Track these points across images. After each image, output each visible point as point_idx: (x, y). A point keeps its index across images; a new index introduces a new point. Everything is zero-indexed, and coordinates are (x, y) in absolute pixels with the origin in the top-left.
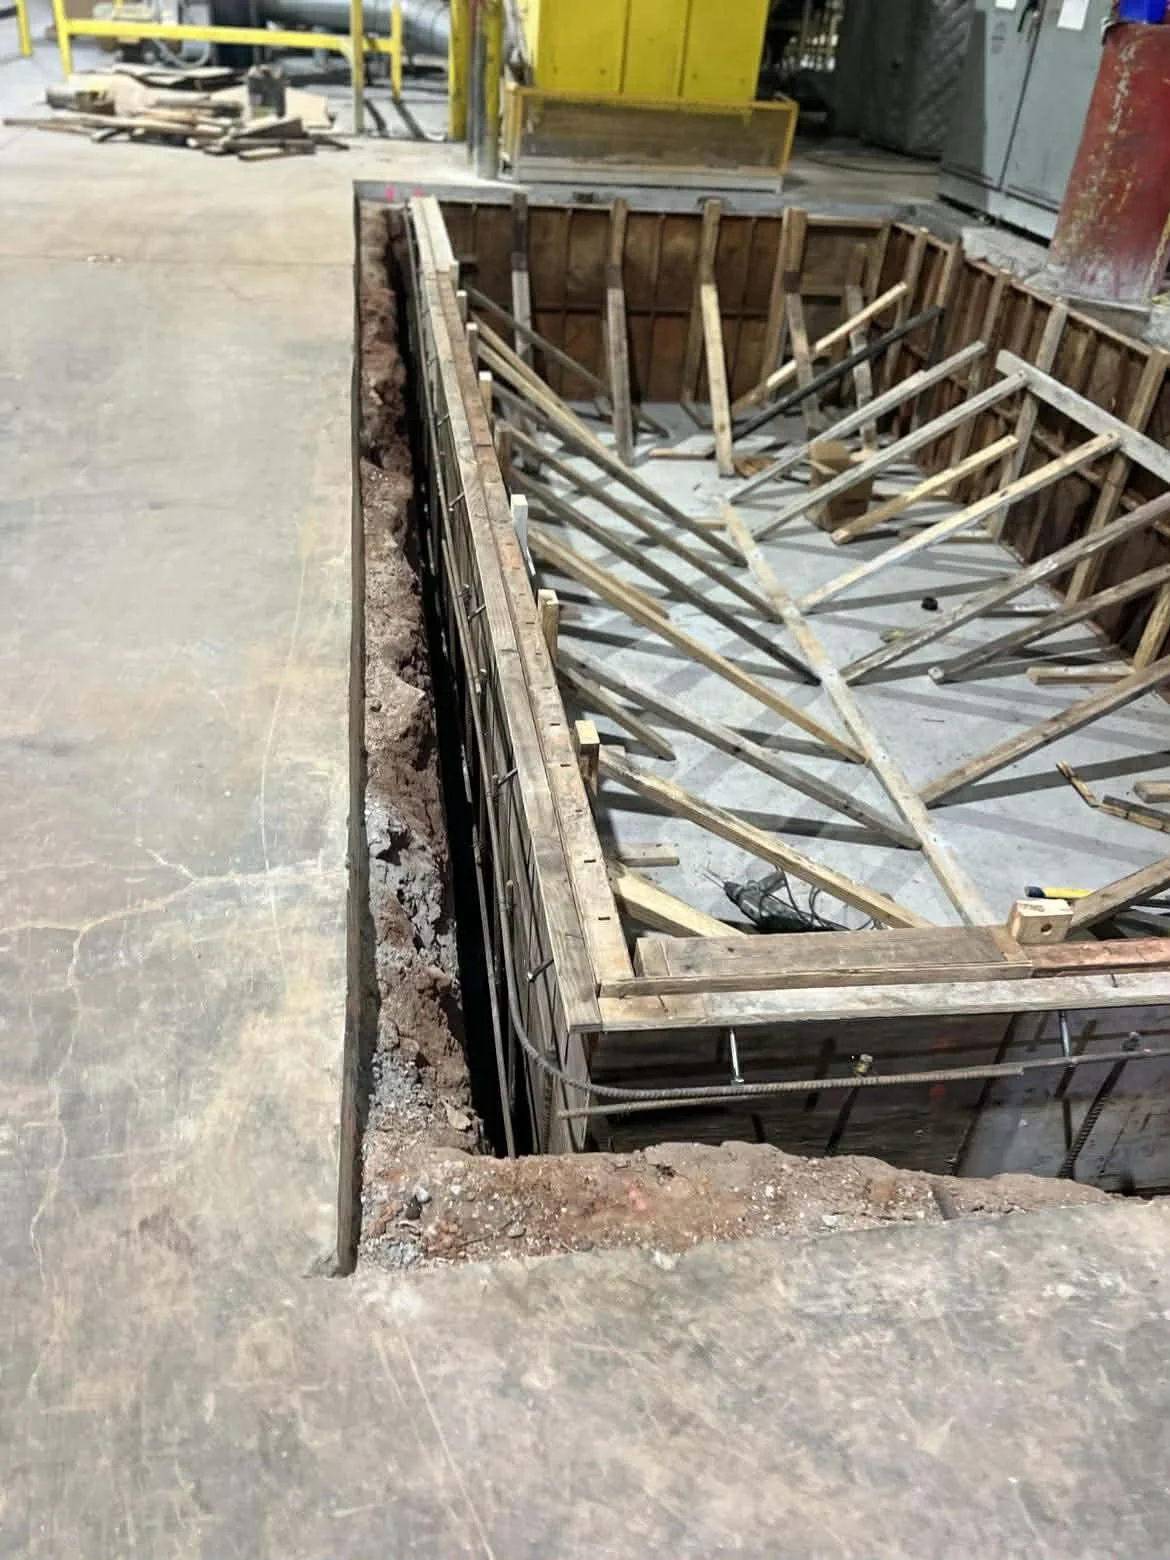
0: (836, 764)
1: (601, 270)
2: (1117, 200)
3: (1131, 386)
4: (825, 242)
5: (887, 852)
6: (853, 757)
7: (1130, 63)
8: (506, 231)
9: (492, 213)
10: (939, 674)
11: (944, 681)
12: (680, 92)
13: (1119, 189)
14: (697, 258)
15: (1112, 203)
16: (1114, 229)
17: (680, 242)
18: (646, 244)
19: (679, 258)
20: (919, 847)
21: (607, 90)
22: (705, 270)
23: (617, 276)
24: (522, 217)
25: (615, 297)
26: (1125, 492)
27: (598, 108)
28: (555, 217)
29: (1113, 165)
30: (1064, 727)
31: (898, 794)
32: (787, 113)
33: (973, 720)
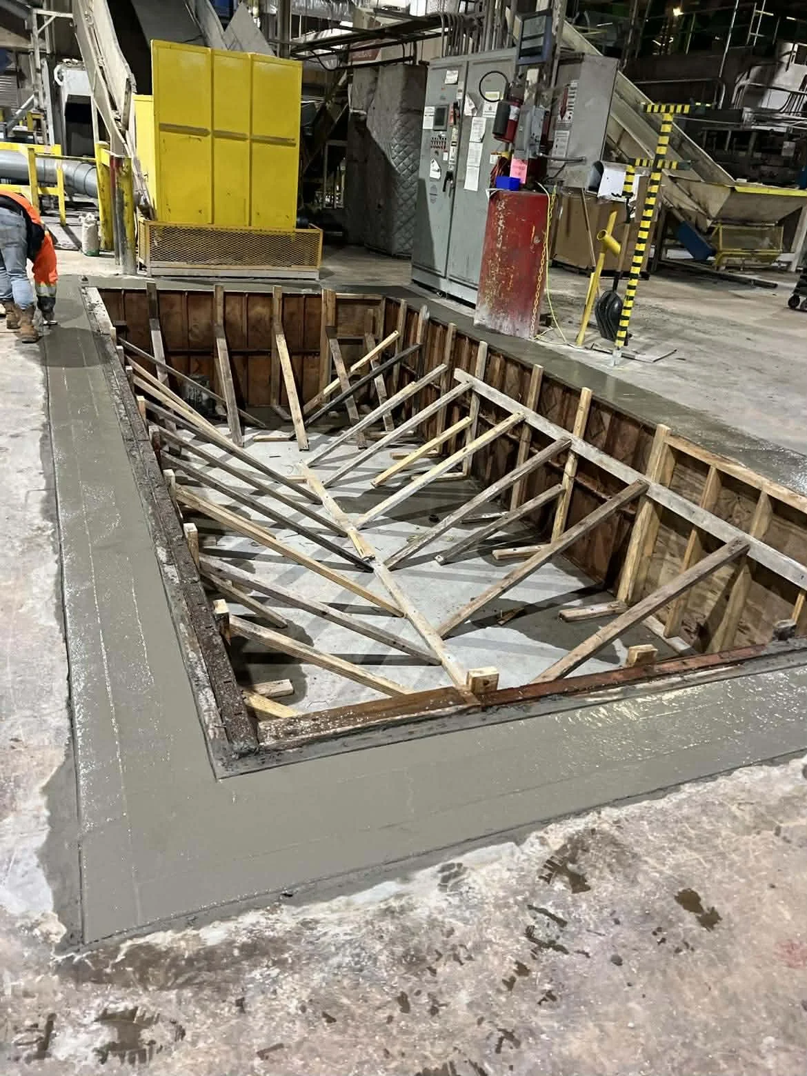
0: (388, 618)
1: (210, 328)
2: (507, 284)
3: (526, 385)
4: (349, 309)
5: (422, 669)
6: (397, 614)
7: (503, 211)
8: (145, 305)
9: (134, 294)
10: (442, 559)
11: (443, 564)
12: (250, 225)
13: (507, 278)
14: (271, 319)
15: (504, 287)
16: (507, 300)
17: (259, 310)
18: (237, 313)
19: (259, 320)
20: (440, 663)
21: (204, 222)
22: (277, 325)
23: (222, 332)
24: (154, 297)
25: (221, 343)
26: (531, 445)
27: (198, 232)
28: (178, 297)
29: (502, 265)
30: (512, 581)
31: (425, 633)
32: (317, 236)
33: (465, 584)
